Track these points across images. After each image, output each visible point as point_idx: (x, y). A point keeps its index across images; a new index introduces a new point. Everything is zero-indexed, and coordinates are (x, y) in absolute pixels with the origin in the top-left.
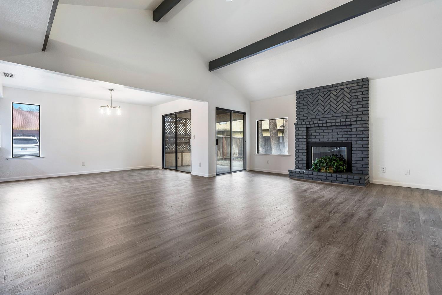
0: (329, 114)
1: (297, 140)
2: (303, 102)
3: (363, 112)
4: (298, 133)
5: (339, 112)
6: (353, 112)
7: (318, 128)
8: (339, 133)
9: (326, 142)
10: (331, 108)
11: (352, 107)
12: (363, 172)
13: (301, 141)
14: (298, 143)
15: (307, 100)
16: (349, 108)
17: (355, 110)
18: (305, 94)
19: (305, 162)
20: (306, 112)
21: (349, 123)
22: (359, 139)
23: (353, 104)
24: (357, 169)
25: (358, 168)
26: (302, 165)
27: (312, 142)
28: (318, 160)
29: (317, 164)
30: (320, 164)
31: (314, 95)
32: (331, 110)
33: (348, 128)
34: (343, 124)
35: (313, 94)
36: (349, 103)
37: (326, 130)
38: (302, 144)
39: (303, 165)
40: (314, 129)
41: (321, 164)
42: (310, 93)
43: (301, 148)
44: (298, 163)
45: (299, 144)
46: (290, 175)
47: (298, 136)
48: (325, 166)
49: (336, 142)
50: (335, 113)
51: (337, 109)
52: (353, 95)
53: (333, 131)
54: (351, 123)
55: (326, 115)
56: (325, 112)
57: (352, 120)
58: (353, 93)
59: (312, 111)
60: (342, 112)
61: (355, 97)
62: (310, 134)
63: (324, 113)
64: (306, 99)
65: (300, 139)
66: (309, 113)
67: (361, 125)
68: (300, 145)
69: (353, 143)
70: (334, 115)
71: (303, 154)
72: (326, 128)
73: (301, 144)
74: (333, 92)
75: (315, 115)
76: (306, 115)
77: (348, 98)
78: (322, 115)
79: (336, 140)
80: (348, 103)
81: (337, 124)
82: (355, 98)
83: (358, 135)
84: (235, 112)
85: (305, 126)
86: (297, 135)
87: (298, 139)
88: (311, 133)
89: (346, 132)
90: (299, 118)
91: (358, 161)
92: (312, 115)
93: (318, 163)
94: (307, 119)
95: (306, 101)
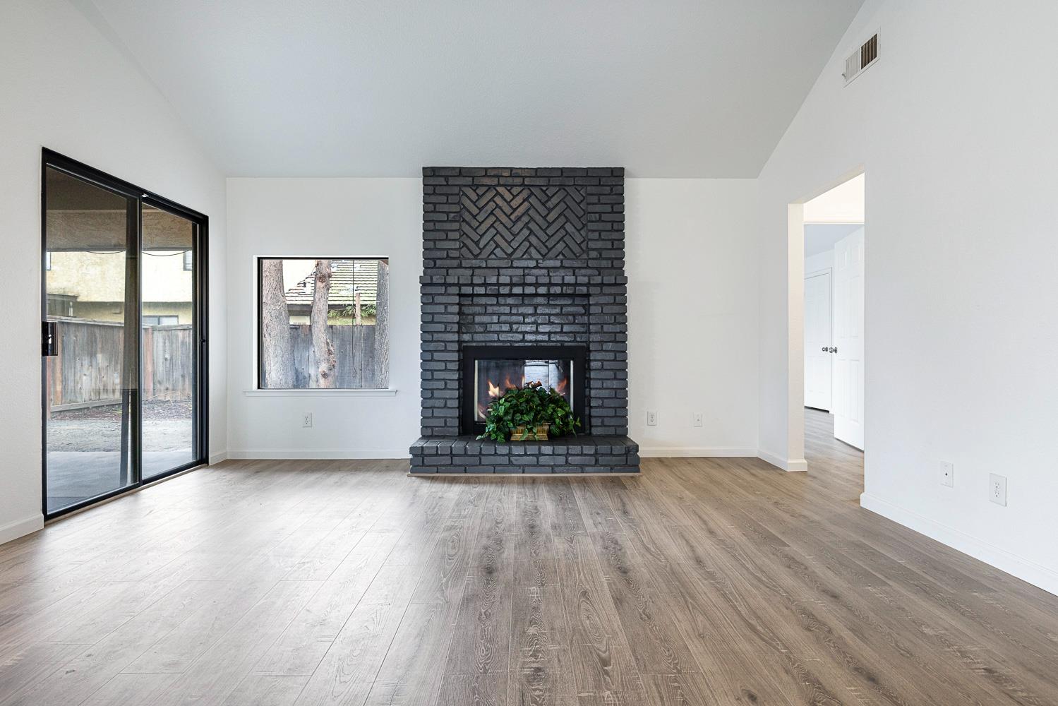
0: (526, 259)
1: (429, 337)
2: (446, 208)
3: (612, 262)
4: (433, 314)
5: (552, 254)
6: (590, 259)
7: (495, 299)
8: (553, 319)
9: (517, 345)
10: (533, 240)
11: (587, 243)
12: (616, 430)
13: (442, 341)
14: (432, 346)
15: (458, 203)
16: (579, 245)
17: (593, 254)
18: (451, 181)
19: (456, 413)
20: (457, 245)
21: (584, 290)
22: (607, 337)
23: (591, 236)
24: (603, 422)
25: (606, 419)
26: (445, 421)
27: (474, 344)
28: (508, 404)
29: (505, 418)
30: (513, 415)
31: (480, 192)
32: (531, 245)
33: (578, 305)
34: (569, 292)
35: (478, 186)
36: (579, 231)
37: (516, 306)
38: (445, 350)
39: (448, 424)
40: (483, 300)
41: (518, 416)
42: (469, 181)
43: (442, 366)
44: (433, 417)
45: (436, 351)
46: (414, 466)
47: (432, 322)
48: (528, 423)
49: (545, 344)
50: (544, 256)
51: (549, 244)
52: (591, 208)
53: (539, 312)
54: (588, 290)
55: (518, 259)
56: (515, 250)
57: (591, 282)
58: (589, 204)
59: (477, 243)
60: (561, 257)
61: (596, 217)
62: (469, 317)
63: (512, 253)
64: (456, 199)
65: (440, 335)
66: (465, 248)
67: (613, 297)
68: (437, 356)
69: (592, 347)
70: (539, 261)
71: (448, 386)
72: (518, 301)
73: (442, 351)
74: (536, 191)
75: (484, 255)
76: (455, 254)
77: (577, 216)
78: (504, 259)
79: (546, 338)
80: (577, 233)
81: (553, 290)
82: (594, 220)
83: (605, 326)
84: (157, 201)
85: (455, 290)
86: (429, 318)
87: (432, 333)
88: (474, 315)
89: (570, 315)
90: (430, 262)
91: (605, 400)
92: (476, 257)
93: (506, 413)
94: (460, 266)
95: (456, 208)
